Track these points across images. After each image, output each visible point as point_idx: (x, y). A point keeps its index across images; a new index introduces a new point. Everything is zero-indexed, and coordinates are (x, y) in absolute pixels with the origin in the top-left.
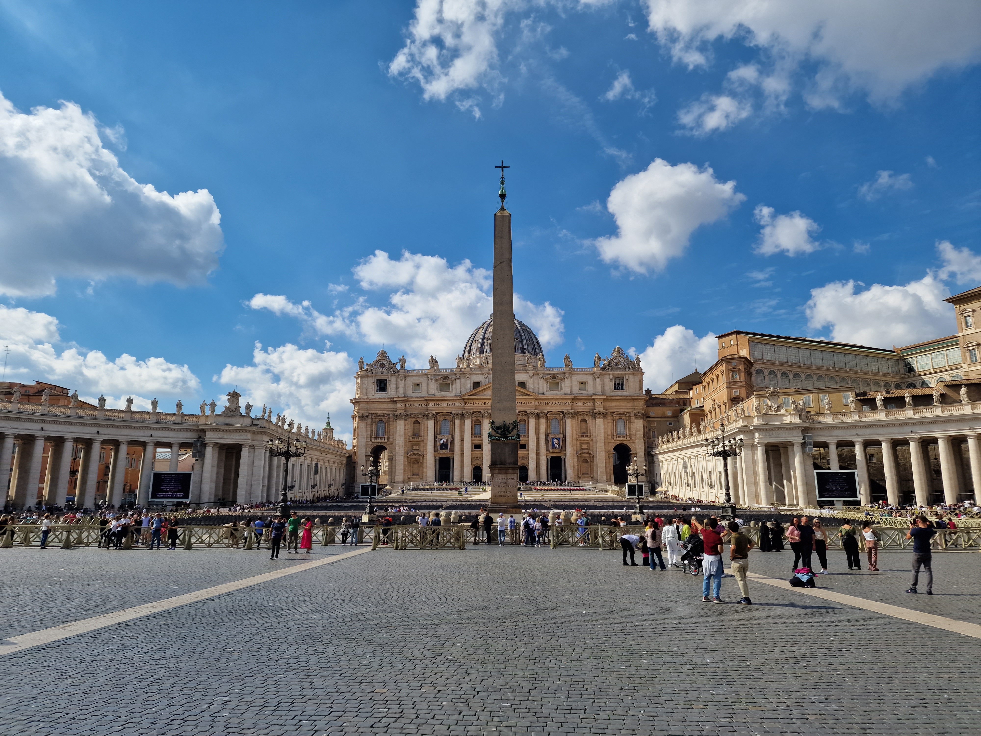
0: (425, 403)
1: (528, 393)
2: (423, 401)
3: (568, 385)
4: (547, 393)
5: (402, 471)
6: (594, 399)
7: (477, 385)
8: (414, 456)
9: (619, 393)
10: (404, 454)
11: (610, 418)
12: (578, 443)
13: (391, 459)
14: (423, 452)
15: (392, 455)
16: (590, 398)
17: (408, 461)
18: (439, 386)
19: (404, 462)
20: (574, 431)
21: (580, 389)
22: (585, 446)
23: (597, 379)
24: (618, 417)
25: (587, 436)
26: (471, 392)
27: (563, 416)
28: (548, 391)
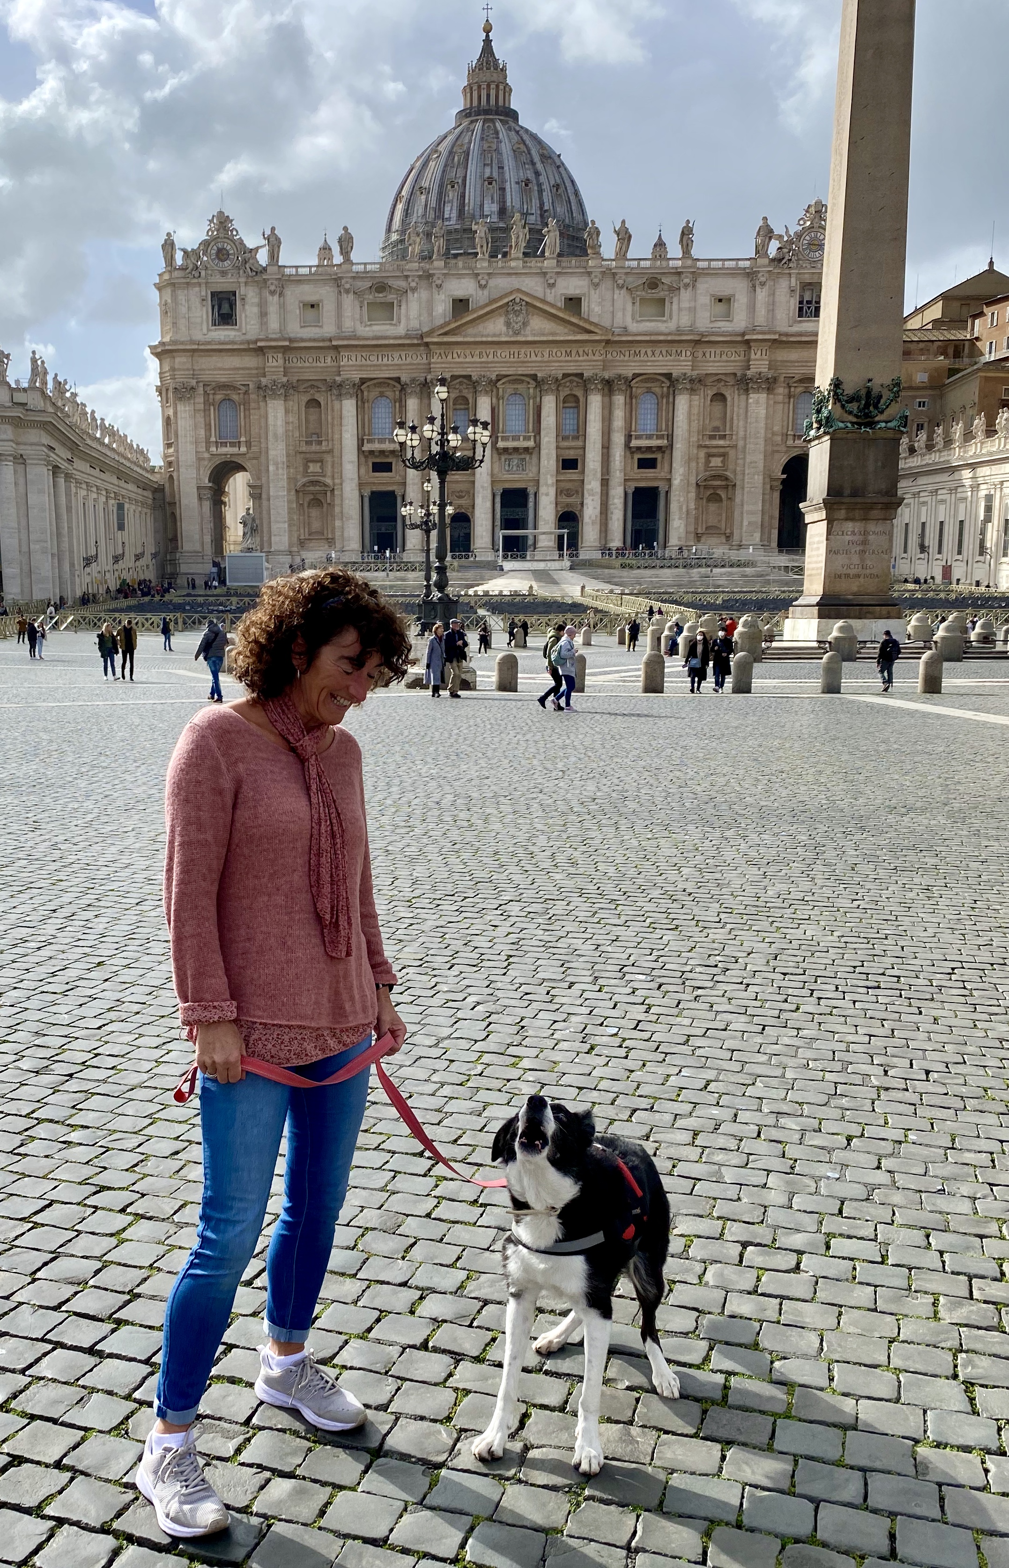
0: (333, 353)
1: (587, 326)
2: (328, 348)
3: (685, 305)
4: (633, 327)
5: (286, 525)
6: (748, 342)
7: (461, 305)
8: (312, 488)
9: (808, 325)
10: (289, 483)
11: (781, 390)
12: (702, 454)
13: (257, 493)
14: (333, 478)
15: (261, 487)
16: (739, 339)
17: (297, 502)
18: (365, 308)
19: (289, 502)
20: (695, 424)
21: (716, 316)
22: (716, 462)
23: (758, 289)
24: (801, 388)
25: (723, 437)
26: (447, 324)
27: (669, 387)
28: (638, 322)
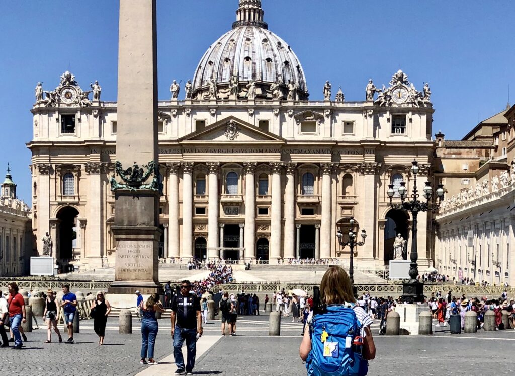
1: (271, 137)
3: (329, 126)
4: (298, 137)
6: (363, 147)
7: (200, 124)
9: (399, 138)
10: (102, 219)
11: (383, 172)
12: (339, 207)
13: (84, 225)
15: (86, 221)
16: (358, 145)
19: (101, 229)
20: (334, 191)
21: (345, 132)
22: (347, 212)
23: (368, 118)
24: (394, 172)
25: (351, 198)
26: (192, 134)
27: (319, 170)
28: (301, 135)
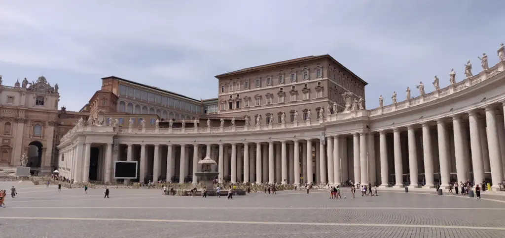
9: (40, 107)
11: (29, 123)
21: (8, 101)
22: (6, 141)
23: (22, 96)
24: (36, 124)
25: (9, 135)
